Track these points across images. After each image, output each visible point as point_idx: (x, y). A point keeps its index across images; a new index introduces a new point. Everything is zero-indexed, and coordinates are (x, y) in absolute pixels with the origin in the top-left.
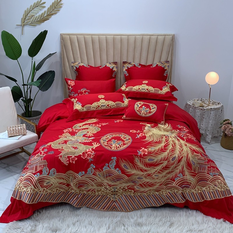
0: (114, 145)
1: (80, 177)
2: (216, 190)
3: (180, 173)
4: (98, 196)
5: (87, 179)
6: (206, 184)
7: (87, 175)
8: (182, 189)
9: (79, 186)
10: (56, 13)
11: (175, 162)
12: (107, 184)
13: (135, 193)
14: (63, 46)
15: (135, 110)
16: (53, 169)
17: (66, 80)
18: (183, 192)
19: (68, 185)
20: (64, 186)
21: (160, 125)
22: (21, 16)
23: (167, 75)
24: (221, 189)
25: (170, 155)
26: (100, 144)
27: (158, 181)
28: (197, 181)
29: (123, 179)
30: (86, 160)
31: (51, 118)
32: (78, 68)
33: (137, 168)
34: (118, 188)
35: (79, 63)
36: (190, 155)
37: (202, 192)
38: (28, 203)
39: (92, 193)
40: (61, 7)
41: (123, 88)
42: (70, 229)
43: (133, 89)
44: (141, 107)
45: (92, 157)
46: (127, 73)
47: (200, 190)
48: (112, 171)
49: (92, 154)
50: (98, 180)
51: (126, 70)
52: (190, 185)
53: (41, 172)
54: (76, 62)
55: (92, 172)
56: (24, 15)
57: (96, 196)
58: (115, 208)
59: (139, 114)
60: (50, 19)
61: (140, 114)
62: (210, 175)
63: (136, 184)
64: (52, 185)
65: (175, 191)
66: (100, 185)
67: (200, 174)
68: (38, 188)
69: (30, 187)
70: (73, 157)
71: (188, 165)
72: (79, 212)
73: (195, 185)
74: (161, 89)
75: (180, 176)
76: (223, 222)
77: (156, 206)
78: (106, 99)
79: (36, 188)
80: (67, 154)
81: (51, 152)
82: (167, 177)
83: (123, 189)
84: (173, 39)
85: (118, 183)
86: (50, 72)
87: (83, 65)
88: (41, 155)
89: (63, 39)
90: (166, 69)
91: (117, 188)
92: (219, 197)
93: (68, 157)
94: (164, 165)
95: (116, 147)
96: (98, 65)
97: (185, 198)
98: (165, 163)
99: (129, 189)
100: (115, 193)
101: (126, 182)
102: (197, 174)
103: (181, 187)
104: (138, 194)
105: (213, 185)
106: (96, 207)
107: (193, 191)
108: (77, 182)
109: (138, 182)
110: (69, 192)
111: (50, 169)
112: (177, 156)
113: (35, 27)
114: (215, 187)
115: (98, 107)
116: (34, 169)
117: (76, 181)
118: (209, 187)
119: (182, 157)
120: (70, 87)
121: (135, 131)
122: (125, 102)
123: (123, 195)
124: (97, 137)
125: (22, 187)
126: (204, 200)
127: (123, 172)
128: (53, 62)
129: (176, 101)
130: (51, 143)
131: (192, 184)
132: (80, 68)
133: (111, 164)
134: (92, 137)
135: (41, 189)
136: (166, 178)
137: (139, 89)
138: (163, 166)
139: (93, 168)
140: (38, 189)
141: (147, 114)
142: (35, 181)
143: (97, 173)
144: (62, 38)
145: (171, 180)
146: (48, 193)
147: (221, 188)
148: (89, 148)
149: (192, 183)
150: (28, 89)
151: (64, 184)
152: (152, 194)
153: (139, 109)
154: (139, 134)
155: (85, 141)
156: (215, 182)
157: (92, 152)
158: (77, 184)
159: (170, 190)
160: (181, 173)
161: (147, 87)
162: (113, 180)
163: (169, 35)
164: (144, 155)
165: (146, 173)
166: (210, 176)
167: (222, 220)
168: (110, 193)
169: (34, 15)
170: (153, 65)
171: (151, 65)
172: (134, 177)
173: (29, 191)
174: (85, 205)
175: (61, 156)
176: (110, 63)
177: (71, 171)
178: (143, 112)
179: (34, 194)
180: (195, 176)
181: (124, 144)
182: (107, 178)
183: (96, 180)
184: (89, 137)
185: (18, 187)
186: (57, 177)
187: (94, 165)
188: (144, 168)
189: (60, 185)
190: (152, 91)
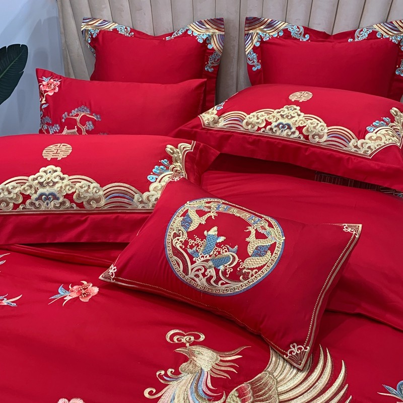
15: (164, 248)
32: (95, 36)
35: (104, 22)
43: (244, 124)
46: (256, 61)
51: (255, 49)
120: (44, 102)
137: (268, 123)
161: (300, 119)
170: (357, 33)
176: (201, 22)
190: (321, 137)
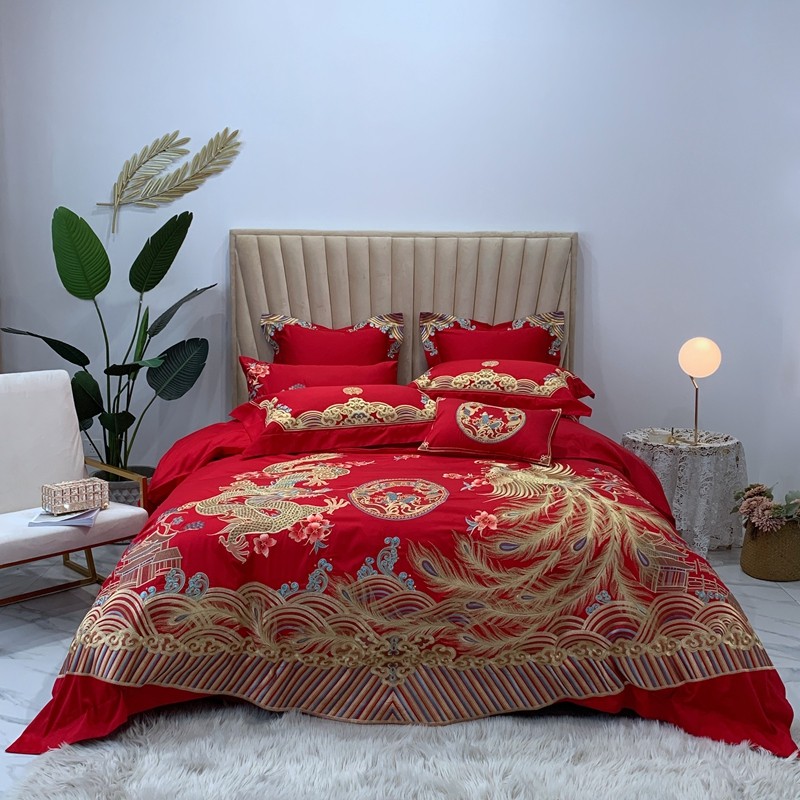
0: (391, 505)
1: (283, 600)
2: (720, 646)
3: (601, 590)
4: (340, 672)
5: (305, 607)
6: (688, 627)
7: (307, 594)
8: (609, 643)
9: (281, 632)
10: (218, 171)
11: (585, 553)
12: (371, 624)
13: (458, 660)
14: (238, 266)
15: (458, 425)
16: (199, 575)
17: (244, 363)
18: (615, 656)
19: (245, 632)
20: (232, 631)
21: (534, 467)
22: (114, 176)
23: (558, 353)
24: (737, 644)
25: (568, 532)
26: (348, 503)
27: (533, 615)
28: (659, 618)
29: (421, 608)
30: (304, 547)
31: (195, 456)
32: (280, 330)
33: (466, 572)
34: (405, 637)
35: (283, 318)
36: (632, 534)
37: (677, 656)
38: (113, 682)
39: (322, 659)
40: (235, 153)
41: (422, 381)
42: (249, 764)
43: (452, 384)
44: (477, 415)
45: (323, 536)
46: (432, 347)
47: (671, 650)
48: (386, 582)
49: (324, 528)
50: (340, 613)
51: (430, 338)
52: (636, 630)
53: (160, 583)
54: (274, 315)
55: (321, 585)
56: (122, 173)
57: (334, 671)
58: (396, 711)
59: (470, 434)
60: (201, 189)
61: (475, 434)
62: (697, 597)
63: (463, 626)
64: (193, 625)
65: (590, 653)
66: (348, 630)
67: (666, 596)
68: (148, 634)
69: (125, 630)
70: (264, 536)
71: (626, 565)
72: (275, 724)
73: (652, 630)
74: (541, 383)
75: (601, 598)
76: (750, 751)
77: (530, 708)
78: (366, 397)
79: (141, 635)
80: (246, 528)
81: (193, 524)
82: (561, 604)
83: (420, 644)
84: (574, 245)
85: (405, 620)
86: (194, 342)
87: (296, 324)
88: (164, 535)
89: (237, 245)
90: (555, 337)
91: (401, 640)
92: (730, 669)
93: (249, 538)
94: (550, 564)
95: (400, 509)
96: (344, 322)
97: (623, 679)
98: (554, 558)
99: (440, 642)
100: (394, 659)
101: (431, 620)
102: (657, 595)
103: (609, 635)
104: (469, 664)
105: (709, 630)
106: (332, 712)
107: (647, 648)
108: (275, 619)
109: (467, 620)
110: (247, 656)
111: (189, 575)
112: (590, 536)
113: (153, 210)
114: (716, 635)
115: (343, 420)
116: (139, 575)
117: (271, 616)
118: (697, 637)
119: (607, 541)
120: (255, 383)
121: (458, 476)
122: (426, 406)
123: (421, 667)
124: (339, 487)
125: (95, 633)
126: (683, 683)
127: (421, 584)
128: (202, 318)
129: (589, 415)
130: (194, 503)
131: (642, 626)
132: (288, 332)
133: (383, 559)
134: (323, 487)
135: (156, 640)
136: (557, 608)
137: (472, 382)
138: (547, 566)
139: (326, 571)
140: (147, 638)
141: (495, 434)
142: (139, 609)
143: (339, 587)
144: (233, 243)
145: (575, 614)
146: (179, 653)
147: (737, 641)
148: (312, 514)
149: (643, 623)
150: (120, 392)
151: (231, 627)
152: (514, 663)
153: (471, 421)
154: (470, 481)
155: (303, 496)
156: (715, 620)
157: (322, 523)
158: (272, 625)
159: (574, 647)
160: (604, 592)
161: (496, 377)
162: (390, 611)
163: (562, 235)
164: (487, 531)
165: (493, 588)
166: (697, 600)
167: (745, 744)
168: (380, 659)
169: (153, 176)
170: (513, 324)
171: (509, 324)
172: (455, 603)
173: (120, 643)
174: (297, 704)
175: (226, 535)
176: (381, 317)
177: (256, 583)
178: (482, 428)
179: (133, 653)
180: (651, 600)
181: (424, 502)
182: (371, 604)
183: (335, 612)
184: (315, 487)
185: (83, 636)
186: (210, 599)
187: (328, 562)
188: (487, 571)
189: (220, 627)
190: (513, 387)
